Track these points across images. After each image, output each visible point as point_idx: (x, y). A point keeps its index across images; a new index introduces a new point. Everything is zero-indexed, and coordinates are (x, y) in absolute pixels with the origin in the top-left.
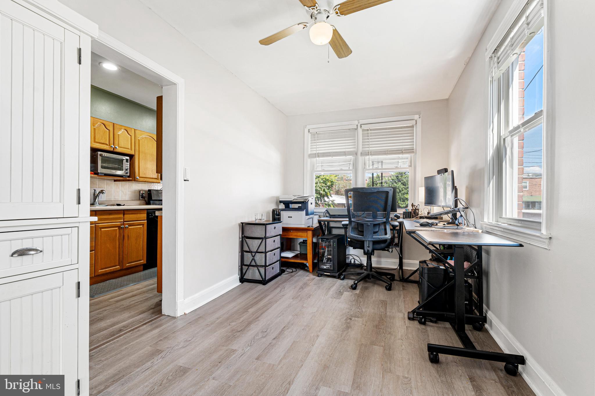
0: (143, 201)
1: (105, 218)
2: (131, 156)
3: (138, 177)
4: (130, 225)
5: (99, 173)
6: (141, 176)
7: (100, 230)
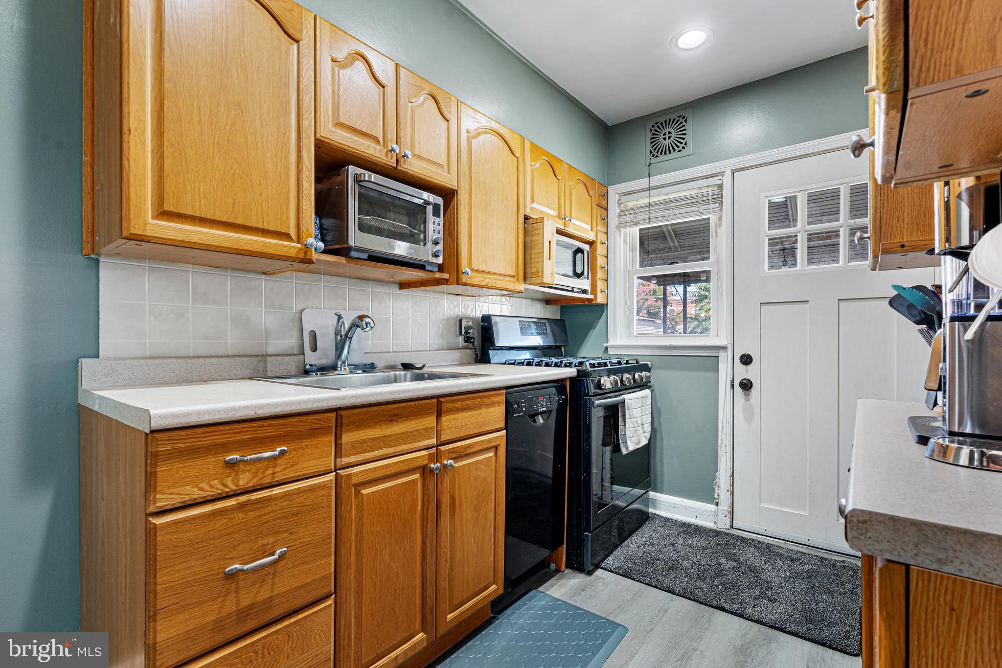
0: (468, 351)
1: (374, 439)
2: (448, 195)
3: (468, 270)
4: (459, 456)
5: (350, 249)
6: (474, 267)
7: (358, 493)
